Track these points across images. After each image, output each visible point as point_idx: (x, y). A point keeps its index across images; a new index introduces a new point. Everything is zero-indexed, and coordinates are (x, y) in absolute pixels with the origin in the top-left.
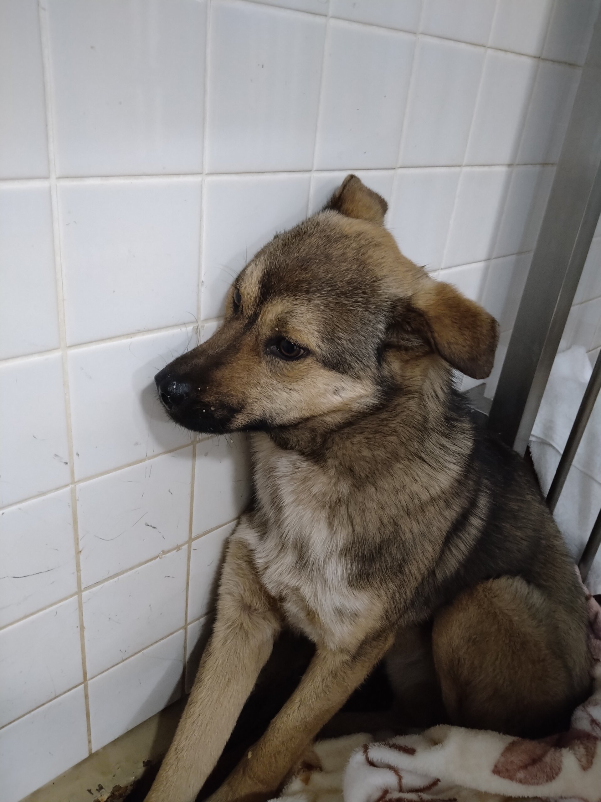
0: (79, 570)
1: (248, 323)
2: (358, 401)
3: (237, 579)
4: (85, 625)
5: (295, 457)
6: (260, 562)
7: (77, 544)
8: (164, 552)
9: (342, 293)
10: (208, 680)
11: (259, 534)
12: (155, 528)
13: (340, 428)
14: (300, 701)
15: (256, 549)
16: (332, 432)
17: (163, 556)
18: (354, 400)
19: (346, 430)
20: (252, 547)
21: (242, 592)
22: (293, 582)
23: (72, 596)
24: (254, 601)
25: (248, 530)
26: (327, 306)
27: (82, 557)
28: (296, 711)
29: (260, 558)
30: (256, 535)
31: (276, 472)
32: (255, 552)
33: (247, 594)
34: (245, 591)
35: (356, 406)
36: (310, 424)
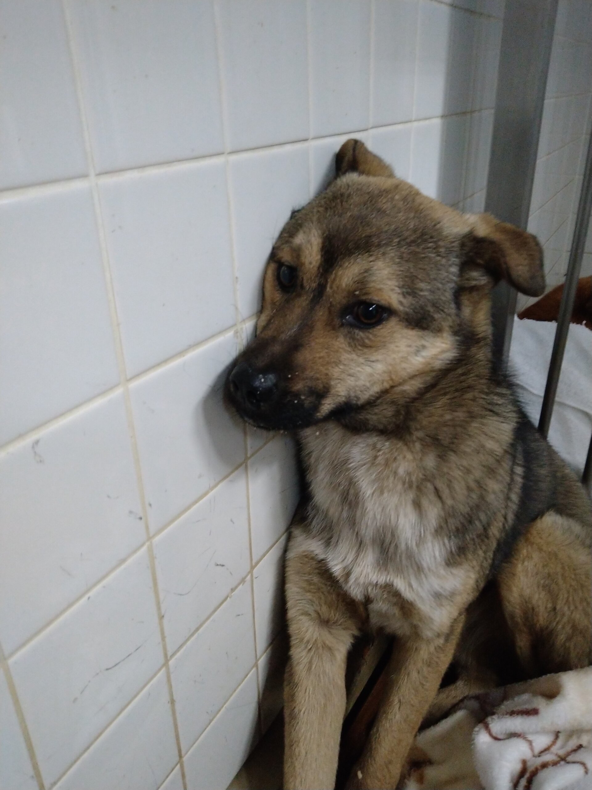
0: (163, 638)
1: (314, 296)
2: (440, 357)
3: (309, 596)
4: (175, 698)
5: (374, 439)
6: (337, 569)
7: (159, 608)
8: (233, 590)
9: (413, 242)
10: (304, 713)
11: (323, 541)
12: (223, 566)
13: (422, 394)
14: (400, 701)
15: (327, 557)
16: (414, 400)
17: (232, 594)
18: (435, 357)
19: (428, 395)
20: (322, 557)
21: (318, 608)
22: (382, 579)
23: (160, 670)
24: (332, 614)
25: (309, 542)
26: (401, 257)
27: (165, 621)
28: (398, 712)
29: (336, 565)
30: (320, 543)
31: (350, 464)
32: (328, 560)
33: (324, 609)
34: (321, 605)
35: (438, 364)
36: (389, 397)
